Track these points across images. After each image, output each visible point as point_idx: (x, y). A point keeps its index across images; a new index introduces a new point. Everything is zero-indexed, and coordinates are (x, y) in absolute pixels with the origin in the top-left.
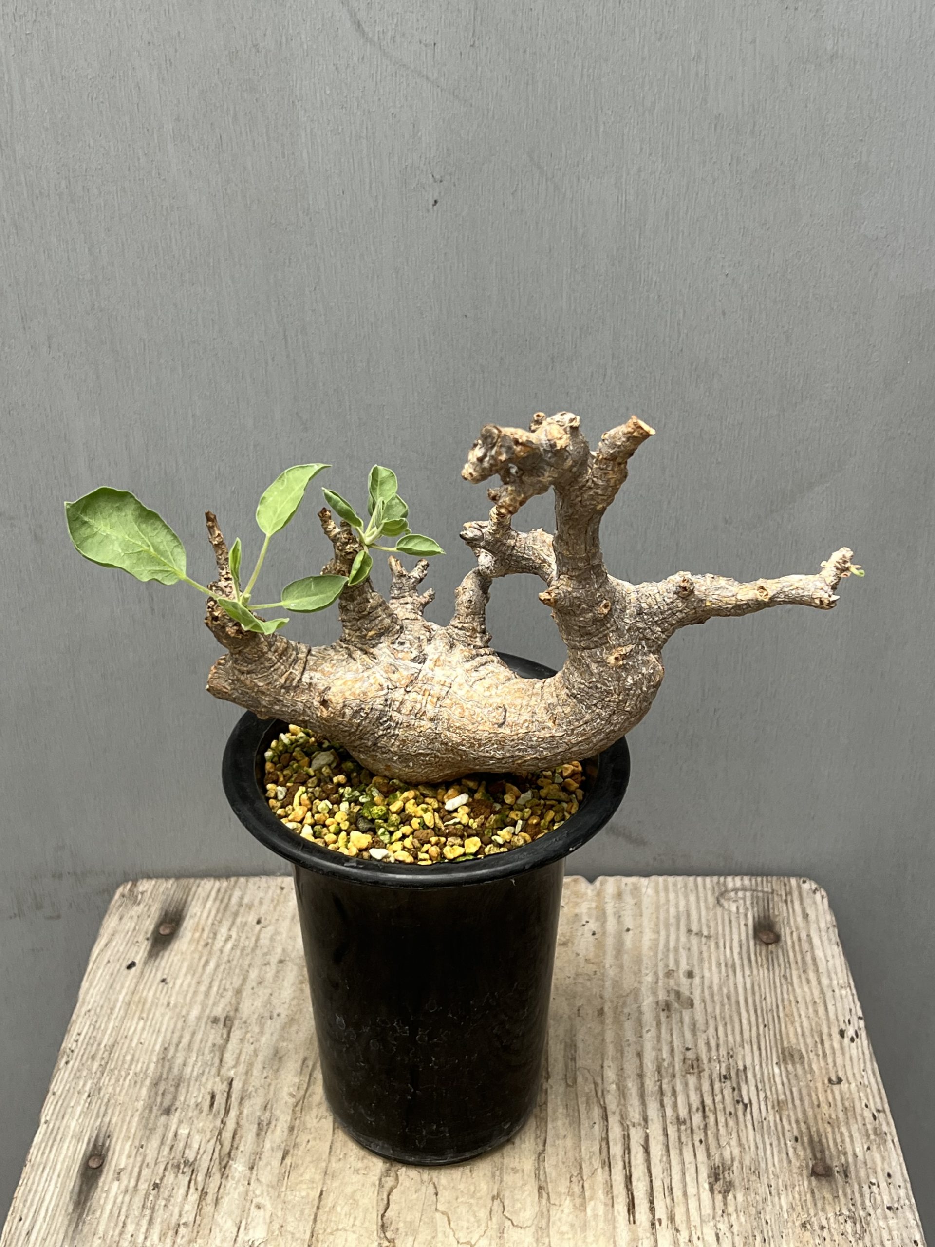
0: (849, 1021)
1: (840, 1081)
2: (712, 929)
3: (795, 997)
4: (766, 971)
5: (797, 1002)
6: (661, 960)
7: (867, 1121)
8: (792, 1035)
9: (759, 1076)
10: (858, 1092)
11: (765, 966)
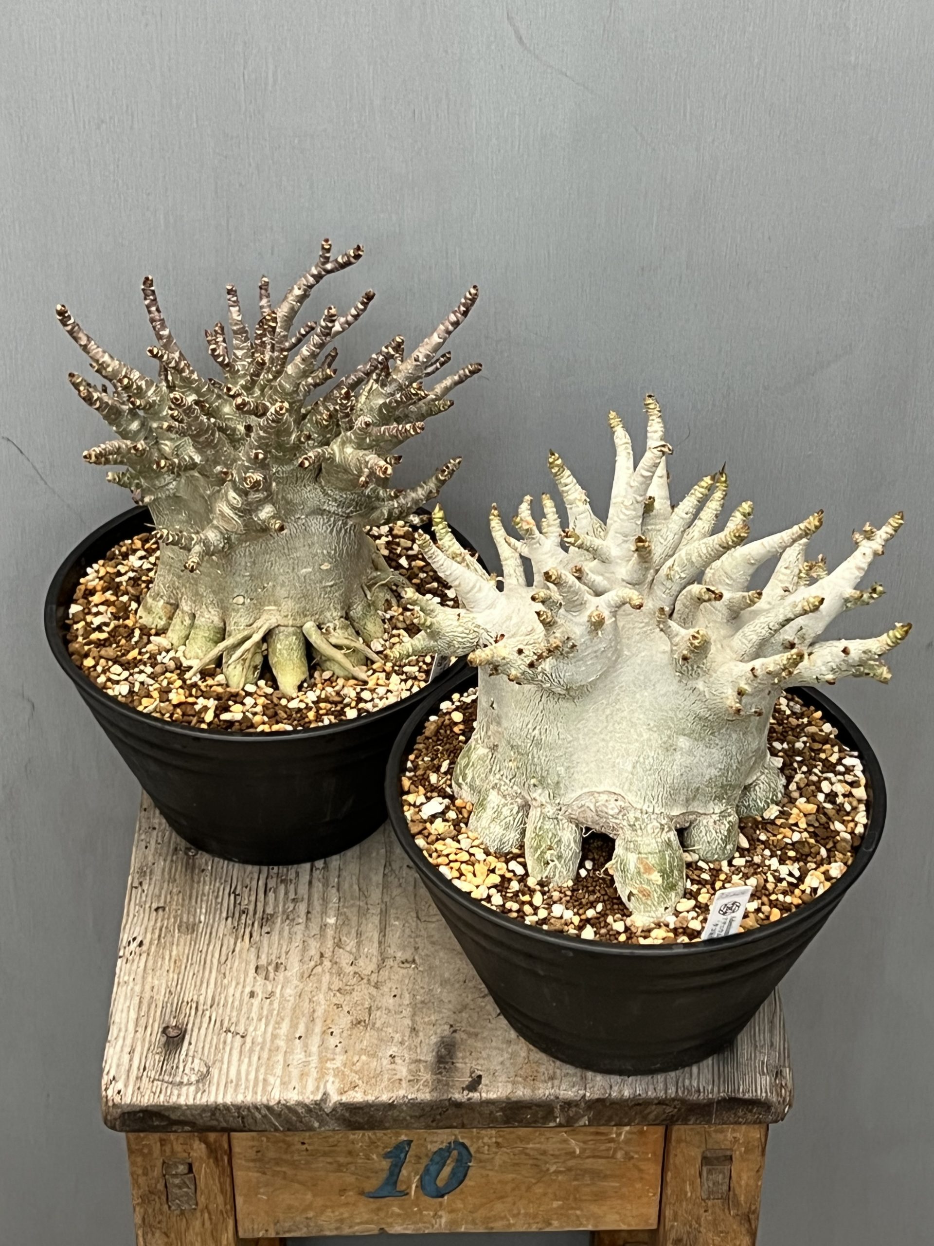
0: (131, 953)
1: (157, 910)
2: (222, 1040)
3: (167, 975)
4: (186, 1000)
5: (168, 971)
6: (274, 1010)
7: (148, 881)
8: (182, 943)
9: (218, 912)
10: (145, 901)
11: (185, 1003)
